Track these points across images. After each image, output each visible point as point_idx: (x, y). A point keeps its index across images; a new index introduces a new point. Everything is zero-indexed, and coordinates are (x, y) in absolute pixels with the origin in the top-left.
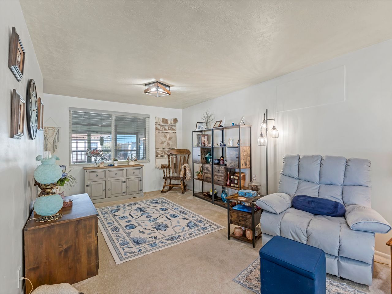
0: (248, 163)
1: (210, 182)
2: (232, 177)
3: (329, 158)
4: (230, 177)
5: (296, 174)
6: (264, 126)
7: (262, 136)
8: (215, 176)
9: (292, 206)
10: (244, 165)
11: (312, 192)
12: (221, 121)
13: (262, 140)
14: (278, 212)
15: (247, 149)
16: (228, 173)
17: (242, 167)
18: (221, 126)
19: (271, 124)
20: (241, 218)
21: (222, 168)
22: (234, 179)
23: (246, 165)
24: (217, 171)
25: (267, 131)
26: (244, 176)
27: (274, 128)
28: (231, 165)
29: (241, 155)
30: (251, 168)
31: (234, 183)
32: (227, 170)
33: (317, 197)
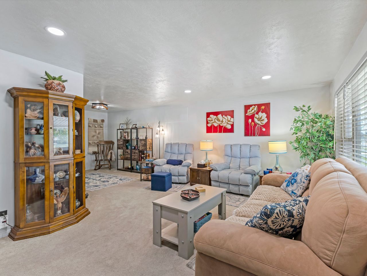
0: (151, 148)
1: (129, 160)
2: (142, 156)
3: (181, 143)
4: (141, 156)
5: (169, 151)
6: (158, 129)
7: (157, 134)
8: (133, 156)
9: (167, 164)
10: (149, 149)
11: (175, 158)
12: (136, 125)
13: (157, 136)
14: (161, 165)
15: (150, 140)
16: (140, 153)
17: (147, 150)
18: (136, 127)
19: (161, 128)
20: (146, 171)
21: (137, 151)
22: (144, 157)
23: (150, 149)
24: (134, 153)
25: (159, 131)
26: (149, 155)
27: (163, 130)
28: (142, 149)
29: (147, 143)
30: (152, 150)
31: (144, 159)
32: (140, 151)
33: (176, 159)
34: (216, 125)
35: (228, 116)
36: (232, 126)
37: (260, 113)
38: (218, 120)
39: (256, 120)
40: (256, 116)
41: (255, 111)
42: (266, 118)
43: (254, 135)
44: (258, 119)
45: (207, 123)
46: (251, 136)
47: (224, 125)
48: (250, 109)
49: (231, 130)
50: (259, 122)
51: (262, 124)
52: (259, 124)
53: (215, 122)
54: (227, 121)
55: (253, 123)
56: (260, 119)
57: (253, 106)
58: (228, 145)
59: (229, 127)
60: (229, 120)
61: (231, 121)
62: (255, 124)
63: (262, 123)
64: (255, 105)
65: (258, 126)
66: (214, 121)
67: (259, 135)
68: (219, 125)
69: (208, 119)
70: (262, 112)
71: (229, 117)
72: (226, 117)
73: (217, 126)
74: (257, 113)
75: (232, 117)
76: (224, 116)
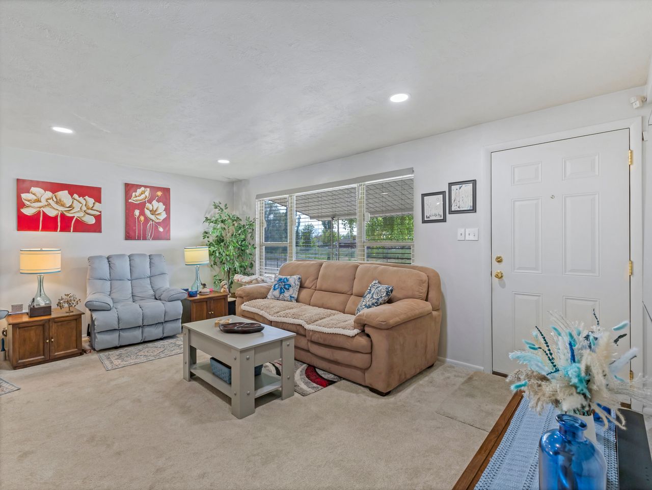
34: (51, 213)
35: (87, 197)
36: (98, 218)
37: (154, 202)
38: (59, 202)
39: (147, 213)
40: (148, 205)
41: (146, 197)
42: (165, 212)
43: (145, 238)
44: (151, 211)
45: (20, 204)
46: (139, 239)
47: (76, 215)
48: (136, 192)
49: (96, 228)
50: (152, 217)
51: (157, 221)
52: (153, 221)
53: (49, 205)
54: (84, 208)
55: (142, 218)
56: (153, 212)
57: (143, 189)
58: (100, 257)
59: (91, 221)
60: (91, 206)
61: (94, 208)
62: (147, 220)
63: (158, 219)
64: (146, 187)
65: (151, 222)
66: (44, 203)
67: (154, 239)
68: (63, 216)
69: (24, 196)
70: (158, 201)
71: (91, 201)
72: (81, 199)
73: (57, 217)
74: (150, 202)
75: (98, 200)
76: (76, 196)
